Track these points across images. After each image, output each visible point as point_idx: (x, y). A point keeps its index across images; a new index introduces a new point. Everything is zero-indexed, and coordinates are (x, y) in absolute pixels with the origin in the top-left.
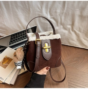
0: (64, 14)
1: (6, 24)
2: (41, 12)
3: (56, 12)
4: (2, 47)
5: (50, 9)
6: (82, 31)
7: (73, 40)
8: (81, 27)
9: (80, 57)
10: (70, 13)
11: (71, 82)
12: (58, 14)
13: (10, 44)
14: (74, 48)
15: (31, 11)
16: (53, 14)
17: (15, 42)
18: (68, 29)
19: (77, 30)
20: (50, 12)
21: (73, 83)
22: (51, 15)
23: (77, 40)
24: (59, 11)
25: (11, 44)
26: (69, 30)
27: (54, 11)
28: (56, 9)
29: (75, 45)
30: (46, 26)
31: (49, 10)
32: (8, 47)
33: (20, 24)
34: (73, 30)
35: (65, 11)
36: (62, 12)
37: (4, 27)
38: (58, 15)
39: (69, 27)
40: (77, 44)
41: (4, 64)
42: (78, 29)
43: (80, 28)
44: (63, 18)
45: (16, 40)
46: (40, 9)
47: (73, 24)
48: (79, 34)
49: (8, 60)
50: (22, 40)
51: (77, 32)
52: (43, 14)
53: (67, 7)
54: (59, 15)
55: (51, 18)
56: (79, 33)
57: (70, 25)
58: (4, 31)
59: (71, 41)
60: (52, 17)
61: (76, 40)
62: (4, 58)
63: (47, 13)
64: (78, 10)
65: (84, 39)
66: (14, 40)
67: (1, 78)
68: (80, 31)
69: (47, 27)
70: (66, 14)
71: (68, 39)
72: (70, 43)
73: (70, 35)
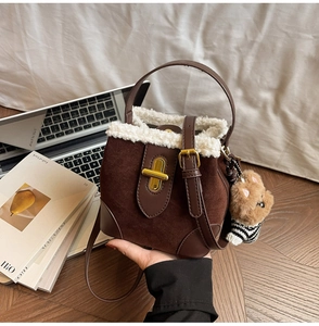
0: (256, 46)
1: (30, 64)
2: (173, 30)
3: (227, 38)
4: (11, 148)
5: (208, 24)
6: (311, 115)
7: (270, 144)
8: (309, 102)
9: (291, 210)
10: (280, 45)
11: (254, 296)
12: (233, 45)
13: (39, 141)
14: (271, 174)
15: (135, 25)
16: (215, 44)
17: (58, 136)
18: (260, 105)
19: (291, 110)
20: (205, 34)
21: (260, 298)
22: (207, 45)
23: (287, 147)
24: (238, 35)
25: (43, 140)
26: (265, 107)
27: (222, 32)
28: (230, 27)
29: (277, 165)
30: (182, 87)
31: (201, 28)
32: (34, 153)
33: (83, 70)
34: (277, 109)
35: (261, 37)
36: (250, 39)
37: (19, 73)
38: (233, 50)
39: (267, 96)
40: (283, 163)
41: (17, 213)
42: (297, 109)
43: (303, 106)
44: (249, 61)
45: (64, 126)
46: (171, 19)
47: (281, 90)
48: (296, 126)
49: (32, 202)
50: (86, 127)
51: (292, 117)
52: (178, 40)
53: (272, 24)
54: (238, 49)
55: (205, 58)
56: (299, 122)
57: (270, 89)
58: (19, 90)
59: (264, 150)
60: (210, 53)
61: (281, 148)
62: (19, 192)
63: (192, 37)
64: (309, 39)
65: (313, 146)
66: (55, 128)
67: (5, 265)
68: (302, 115)
69: (185, 91)
70: (262, 46)
71: (255, 142)
72: (257, 155)
73: (265, 126)
